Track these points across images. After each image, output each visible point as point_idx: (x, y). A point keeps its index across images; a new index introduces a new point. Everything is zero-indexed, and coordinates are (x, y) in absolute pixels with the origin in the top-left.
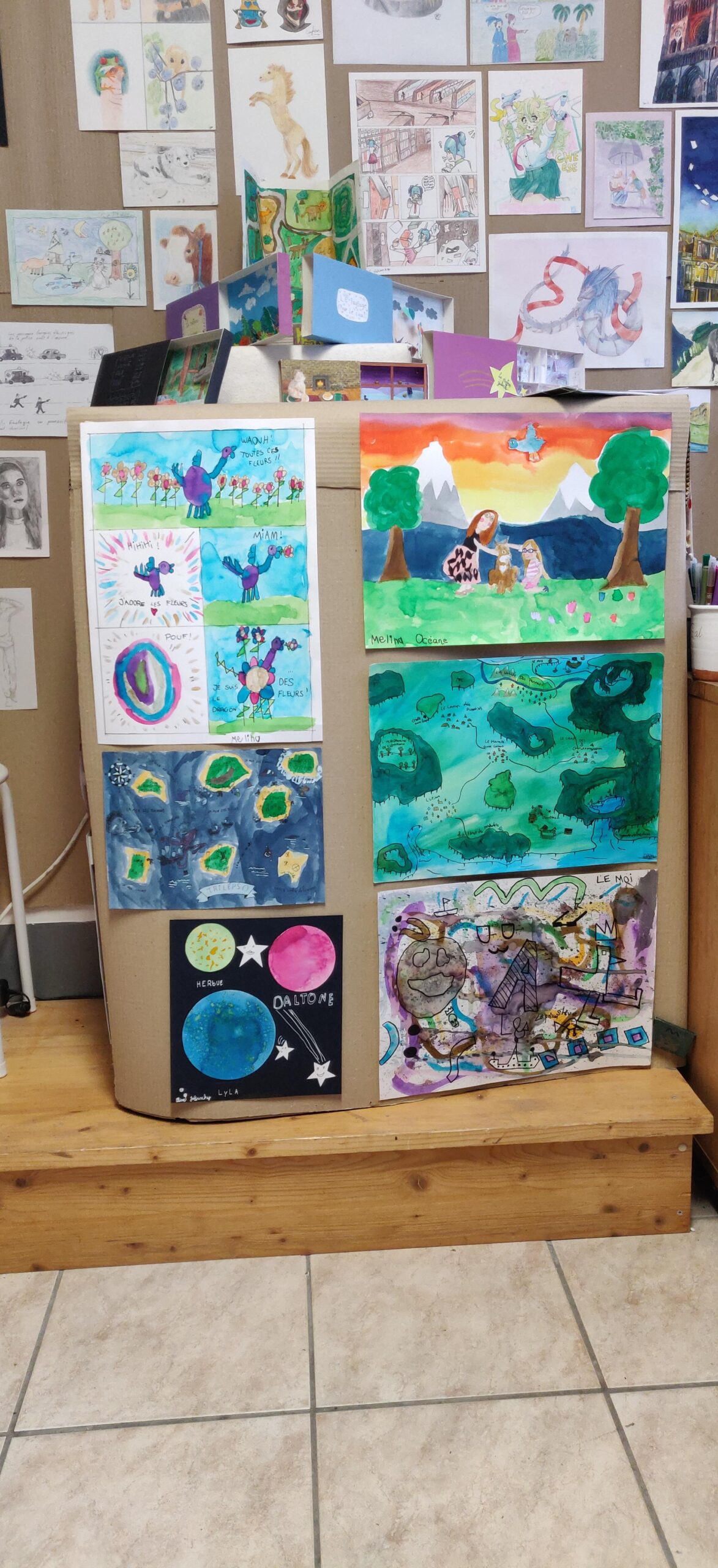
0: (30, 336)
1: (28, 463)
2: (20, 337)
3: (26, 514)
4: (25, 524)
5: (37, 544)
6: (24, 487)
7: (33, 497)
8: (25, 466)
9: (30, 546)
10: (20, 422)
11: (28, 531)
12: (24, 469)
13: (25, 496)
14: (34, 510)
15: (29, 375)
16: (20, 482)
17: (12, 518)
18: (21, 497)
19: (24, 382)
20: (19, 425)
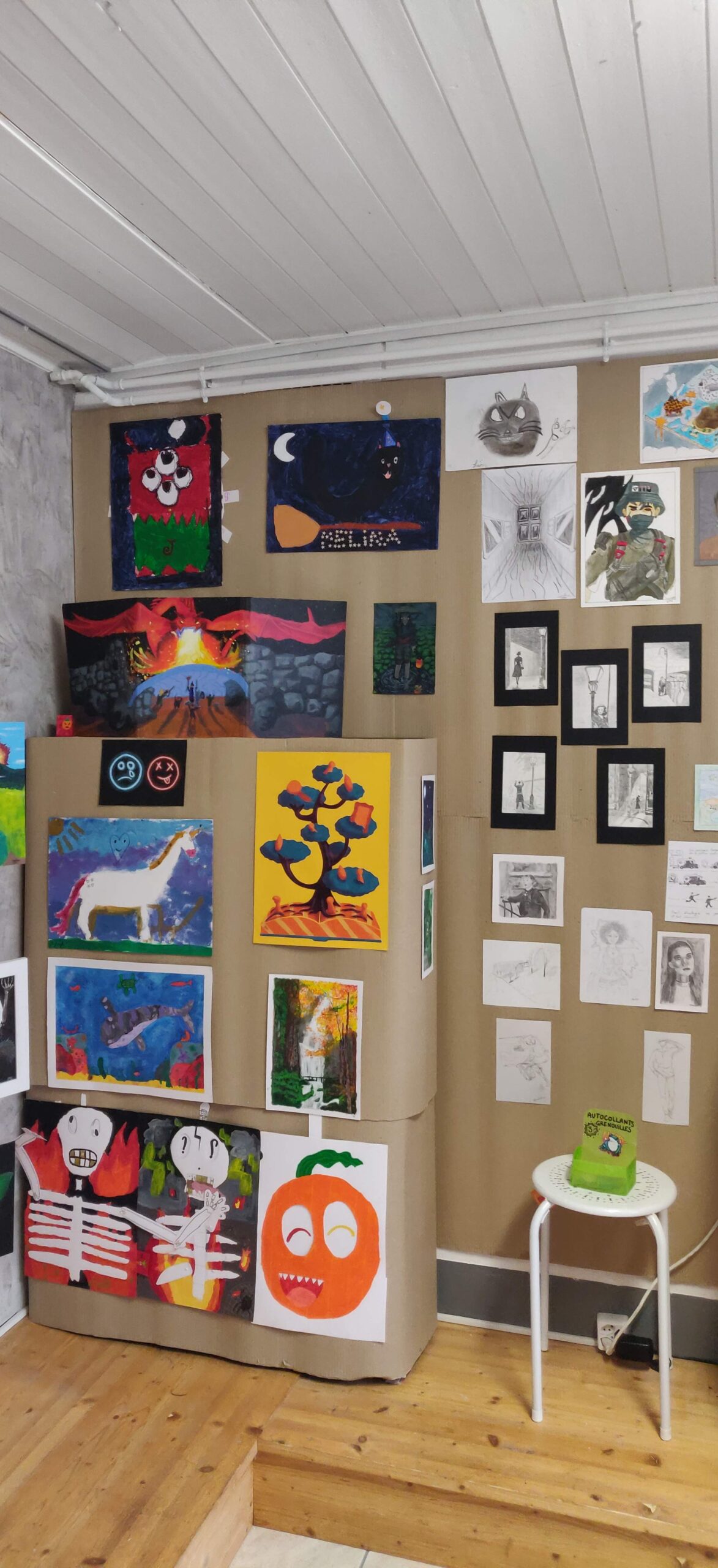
0: (705, 852)
1: (696, 943)
2: (698, 852)
3: (691, 980)
4: (690, 986)
5: (698, 1002)
6: (692, 961)
7: (697, 968)
8: (693, 945)
9: (693, 1003)
10: (693, 913)
11: (692, 993)
12: (693, 946)
13: (691, 966)
14: (698, 977)
15: (703, 879)
16: (688, 956)
17: (680, 981)
18: (689, 967)
19: (698, 884)
20: (692, 915)
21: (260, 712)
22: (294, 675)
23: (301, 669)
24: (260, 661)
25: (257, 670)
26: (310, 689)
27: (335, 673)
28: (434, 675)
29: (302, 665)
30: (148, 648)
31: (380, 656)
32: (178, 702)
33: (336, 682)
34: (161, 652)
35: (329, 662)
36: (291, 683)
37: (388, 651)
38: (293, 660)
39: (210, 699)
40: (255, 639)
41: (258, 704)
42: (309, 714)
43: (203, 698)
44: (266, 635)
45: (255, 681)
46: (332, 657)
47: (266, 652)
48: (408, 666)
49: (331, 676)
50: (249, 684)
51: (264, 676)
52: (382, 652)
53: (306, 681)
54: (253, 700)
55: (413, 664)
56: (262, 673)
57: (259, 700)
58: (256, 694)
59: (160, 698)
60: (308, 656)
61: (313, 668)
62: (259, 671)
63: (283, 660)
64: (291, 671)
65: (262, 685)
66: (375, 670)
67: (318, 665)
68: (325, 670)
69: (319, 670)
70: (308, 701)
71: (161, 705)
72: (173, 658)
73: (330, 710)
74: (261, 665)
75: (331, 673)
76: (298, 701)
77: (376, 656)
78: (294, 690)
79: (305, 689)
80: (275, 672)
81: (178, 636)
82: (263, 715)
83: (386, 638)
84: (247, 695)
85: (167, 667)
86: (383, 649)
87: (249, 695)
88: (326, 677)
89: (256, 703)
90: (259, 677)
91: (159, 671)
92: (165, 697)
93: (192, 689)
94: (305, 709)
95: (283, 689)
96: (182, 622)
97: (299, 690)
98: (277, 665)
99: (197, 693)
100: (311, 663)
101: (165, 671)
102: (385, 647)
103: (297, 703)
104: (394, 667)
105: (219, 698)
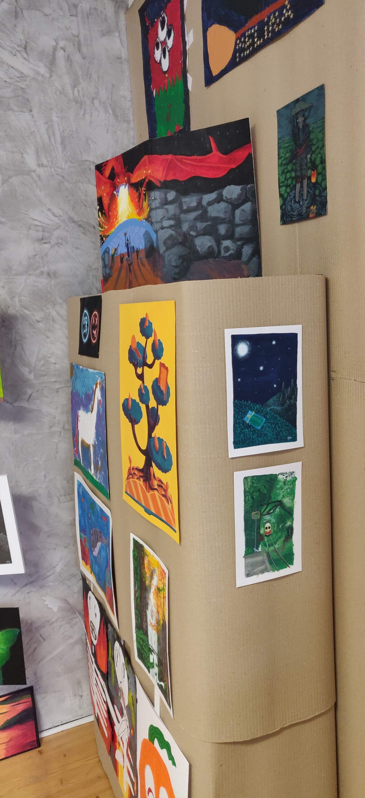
21: (170, 261)
22: (203, 217)
23: (210, 209)
24: (165, 207)
25: (164, 217)
26: (222, 229)
27: (247, 206)
28: (325, 189)
29: (210, 204)
30: (104, 212)
31: (284, 176)
32: (122, 258)
33: (250, 218)
34: (110, 213)
35: (240, 195)
36: (201, 225)
37: (289, 168)
38: (201, 199)
39: (138, 252)
40: (159, 185)
41: (168, 253)
42: (225, 258)
43: (134, 252)
44: (169, 178)
45: (163, 228)
46: (241, 190)
47: (171, 195)
48: (305, 182)
49: (243, 210)
50: (156, 232)
51: (172, 222)
52: (286, 171)
53: (216, 221)
54: (162, 249)
55: (309, 178)
56: (169, 219)
57: (168, 249)
58: (165, 243)
59: (113, 256)
60: (216, 192)
61: (223, 205)
62: (166, 218)
63: (191, 201)
64: (200, 212)
65: (170, 232)
66: (281, 195)
67: (227, 201)
68: (235, 205)
69: (230, 206)
70: (222, 244)
71: (114, 264)
72: (116, 217)
73: (247, 250)
74: (167, 210)
75: (243, 207)
76: (209, 244)
77: (281, 178)
78: (205, 232)
79: (217, 230)
80: (183, 216)
81: (117, 195)
82: (174, 264)
83: (287, 152)
84: (155, 245)
85: (114, 227)
86: (286, 167)
87: (158, 245)
88: (238, 212)
89: (165, 252)
90: (166, 223)
91: (111, 232)
92: (115, 255)
93: (128, 244)
94: (219, 252)
95: (192, 233)
96: (118, 181)
97: (211, 231)
98: (185, 207)
99: (131, 248)
100: (219, 199)
101: (113, 230)
102: (287, 164)
103: (209, 247)
104: (295, 187)
105: (142, 250)
